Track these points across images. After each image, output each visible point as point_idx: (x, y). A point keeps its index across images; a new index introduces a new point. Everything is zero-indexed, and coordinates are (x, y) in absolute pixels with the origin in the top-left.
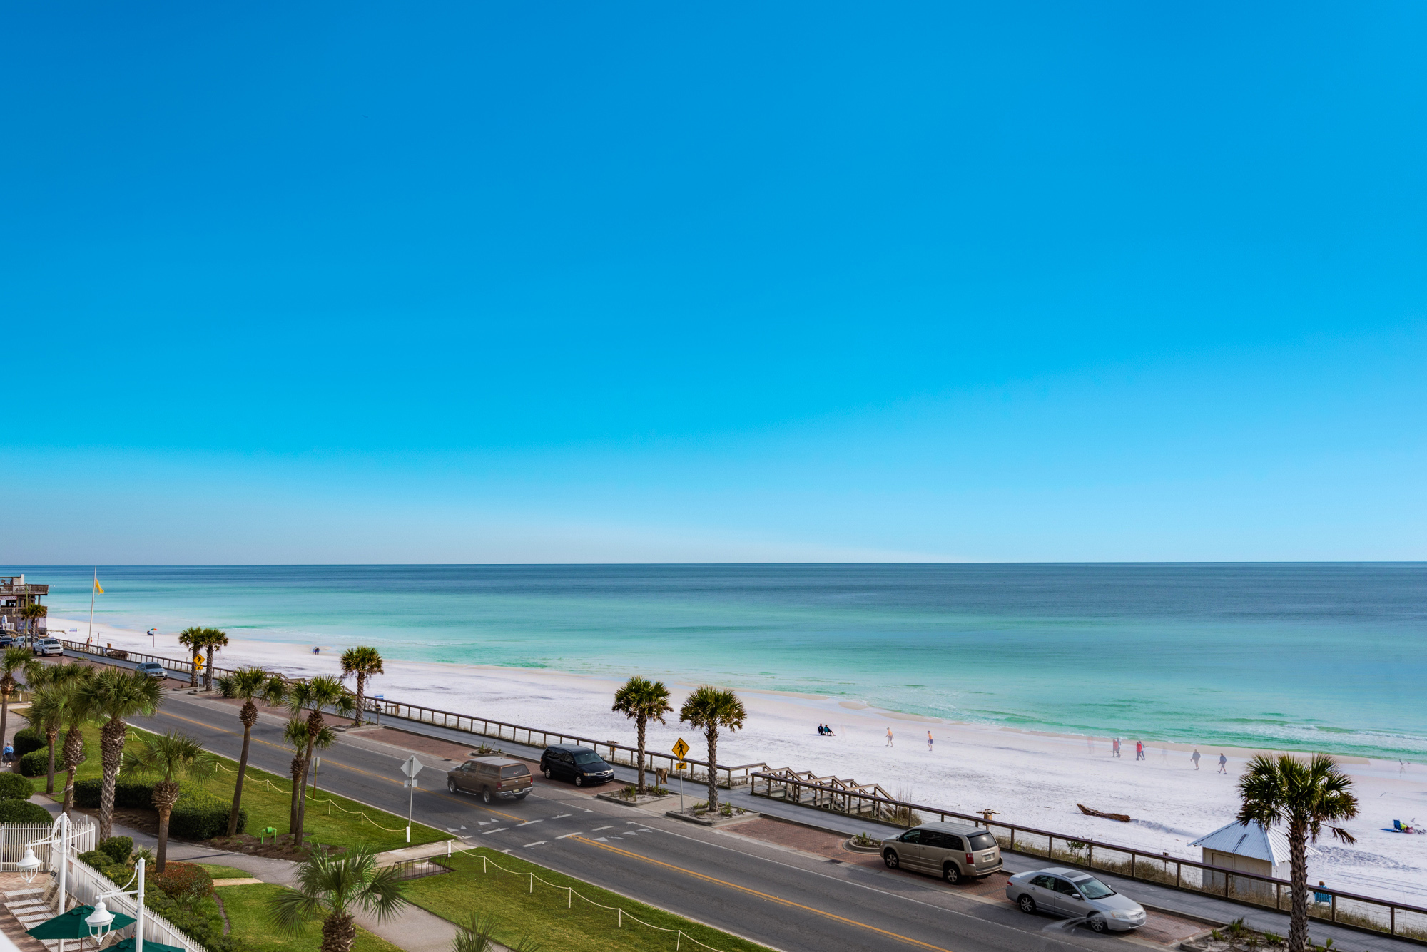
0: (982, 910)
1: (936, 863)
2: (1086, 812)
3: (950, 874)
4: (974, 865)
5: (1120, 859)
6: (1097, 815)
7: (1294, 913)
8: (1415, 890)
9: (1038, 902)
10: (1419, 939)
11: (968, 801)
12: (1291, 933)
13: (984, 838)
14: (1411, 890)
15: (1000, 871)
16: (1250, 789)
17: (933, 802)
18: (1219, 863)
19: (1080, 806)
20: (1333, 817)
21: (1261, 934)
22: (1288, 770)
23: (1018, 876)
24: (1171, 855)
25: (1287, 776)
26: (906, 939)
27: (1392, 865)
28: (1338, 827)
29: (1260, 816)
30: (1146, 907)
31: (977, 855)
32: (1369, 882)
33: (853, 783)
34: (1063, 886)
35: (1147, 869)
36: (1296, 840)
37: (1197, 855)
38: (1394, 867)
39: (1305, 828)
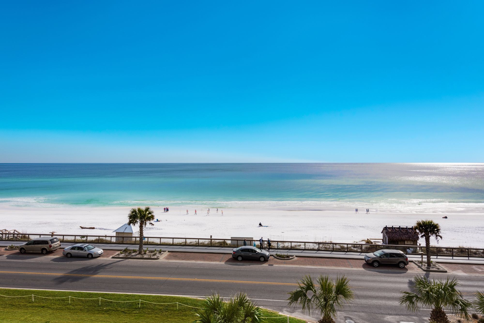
0: (55, 260)
1: (39, 249)
2: (82, 228)
3: (44, 252)
4: (52, 248)
5: (93, 239)
6: (86, 228)
7: (140, 244)
8: (162, 234)
9: (72, 254)
10: (164, 244)
11: (46, 230)
12: (139, 249)
13: (55, 240)
14: (161, 234)
15: (60, 248)
16: (130, 217)
17: (34, 232)
18: (120, 235)
19: (81, 227)
20: (150, 220)
21: (132, 250)
22: (140, 211)
23: (66, 248)
24: (107, 235)
25: (139, 212)
26: (30, 273)
27: (157, 229)
28: (150, 222)
29: (133, 223)
30: (103, 250)
31: (53, 245)
32: (153, 234)
33: (5, 230)
34: (80, 248)
35: (102, 240)
36: (141, 227)
37: (114, 234)
38: (158, 229)
39: (143, 224)
